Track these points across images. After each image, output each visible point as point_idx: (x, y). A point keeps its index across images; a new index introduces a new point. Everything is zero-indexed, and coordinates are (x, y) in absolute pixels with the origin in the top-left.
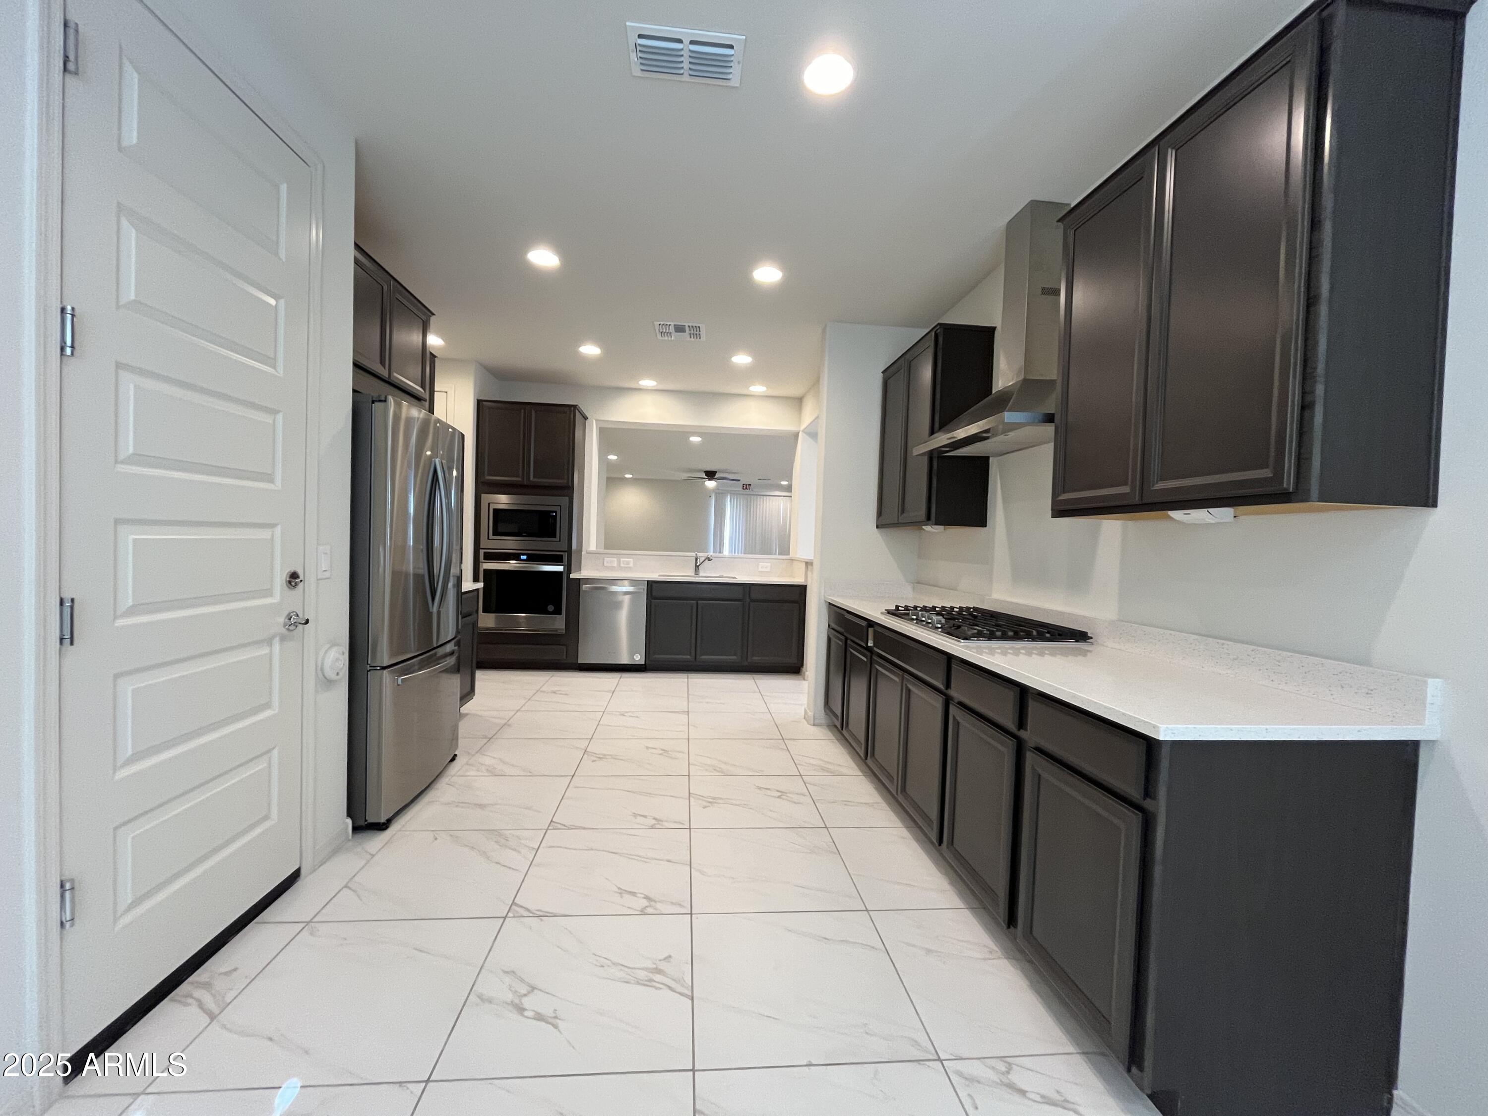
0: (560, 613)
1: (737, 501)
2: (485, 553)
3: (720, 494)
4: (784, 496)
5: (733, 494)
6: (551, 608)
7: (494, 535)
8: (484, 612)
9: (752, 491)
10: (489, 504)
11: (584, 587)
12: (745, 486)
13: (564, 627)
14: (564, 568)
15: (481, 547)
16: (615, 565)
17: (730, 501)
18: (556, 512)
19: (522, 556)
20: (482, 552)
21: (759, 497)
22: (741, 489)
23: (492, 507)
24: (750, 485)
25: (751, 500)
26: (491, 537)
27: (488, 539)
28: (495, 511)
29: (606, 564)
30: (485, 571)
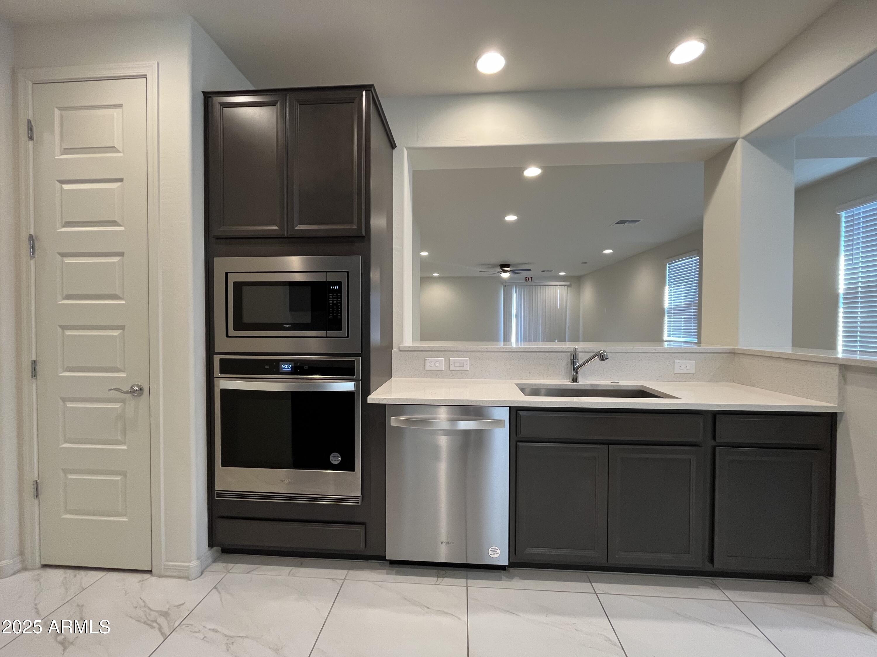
0: (352, 468)
1: (521, 291)
2: (221, 360)
3: (507, 285)
4: (560, 285)
5: (518, 285)
6: (335, 459)
7: (235, 329)
8: (223, 465)
9: (534, 282)
10: (227, 274)
11: (394, 421)
12: (527, 278)
13: (358, 493)
14: (357, 386)
15: (216, 350)
16: (442, 366)
17: (516, 292)
18: (339, 284)
19: (283, 366)
20: (217, 359)
21: (539, 287)
22: (524, 281)
23: (233, 278)
24: (532, 277)
25: (533, 290)
26: (232, 332)
27: (227, 336)
28: (238, 286)
29: (428, 367)
30: (224, 392)
